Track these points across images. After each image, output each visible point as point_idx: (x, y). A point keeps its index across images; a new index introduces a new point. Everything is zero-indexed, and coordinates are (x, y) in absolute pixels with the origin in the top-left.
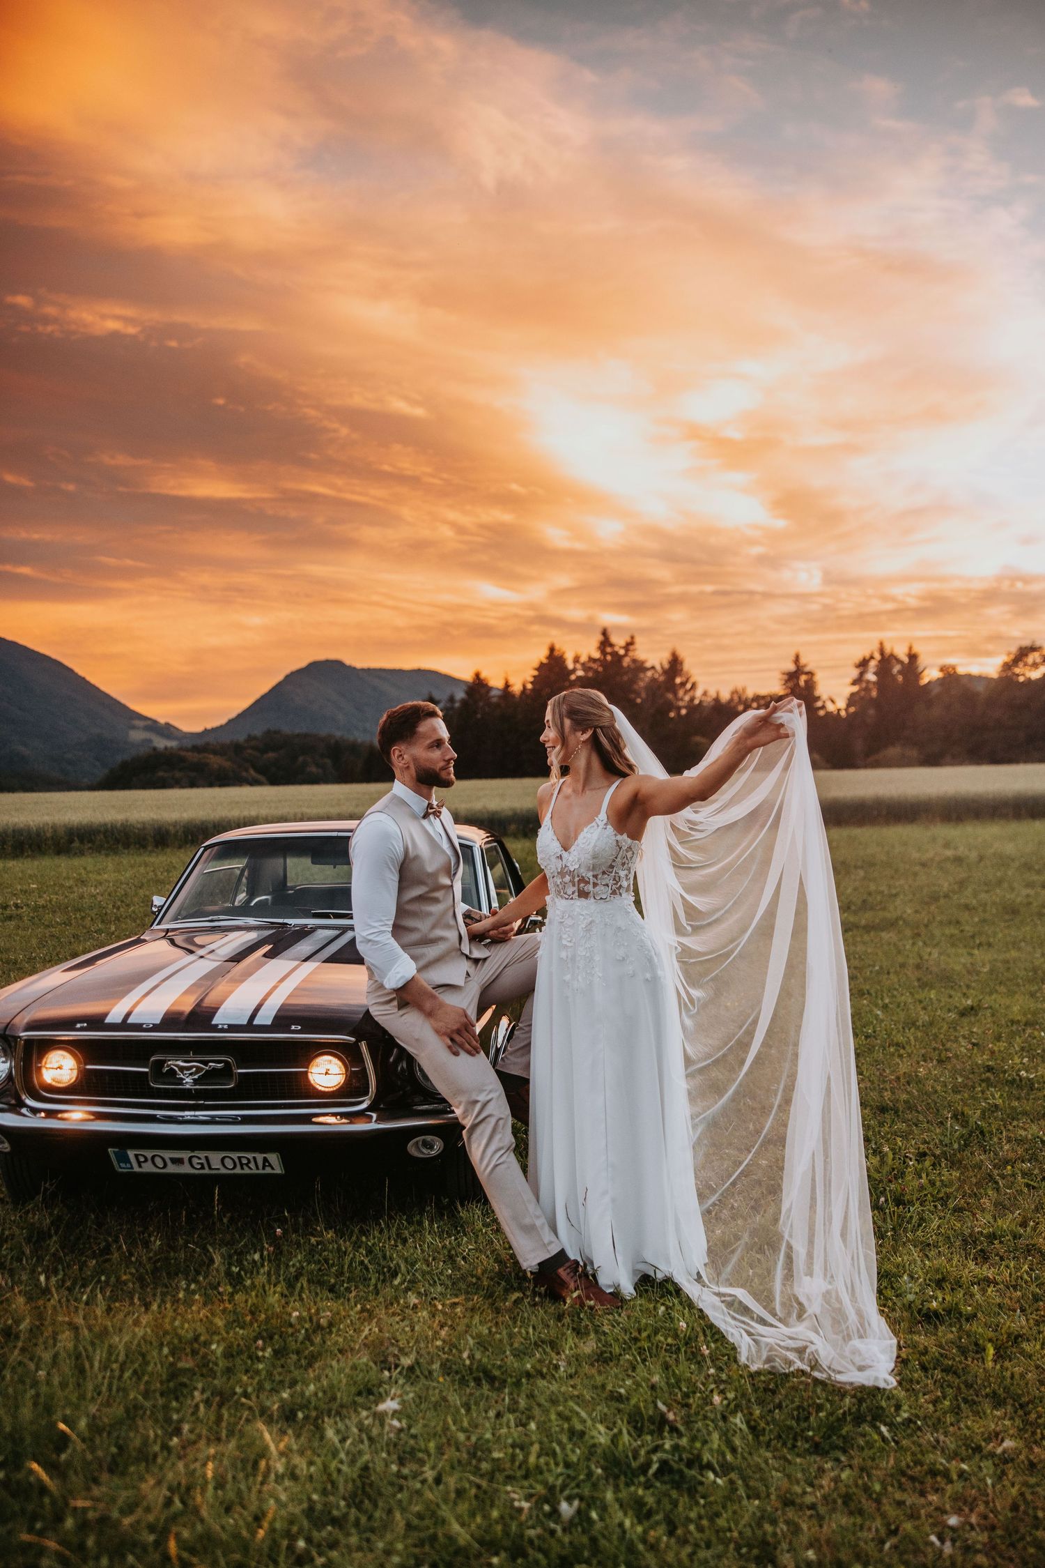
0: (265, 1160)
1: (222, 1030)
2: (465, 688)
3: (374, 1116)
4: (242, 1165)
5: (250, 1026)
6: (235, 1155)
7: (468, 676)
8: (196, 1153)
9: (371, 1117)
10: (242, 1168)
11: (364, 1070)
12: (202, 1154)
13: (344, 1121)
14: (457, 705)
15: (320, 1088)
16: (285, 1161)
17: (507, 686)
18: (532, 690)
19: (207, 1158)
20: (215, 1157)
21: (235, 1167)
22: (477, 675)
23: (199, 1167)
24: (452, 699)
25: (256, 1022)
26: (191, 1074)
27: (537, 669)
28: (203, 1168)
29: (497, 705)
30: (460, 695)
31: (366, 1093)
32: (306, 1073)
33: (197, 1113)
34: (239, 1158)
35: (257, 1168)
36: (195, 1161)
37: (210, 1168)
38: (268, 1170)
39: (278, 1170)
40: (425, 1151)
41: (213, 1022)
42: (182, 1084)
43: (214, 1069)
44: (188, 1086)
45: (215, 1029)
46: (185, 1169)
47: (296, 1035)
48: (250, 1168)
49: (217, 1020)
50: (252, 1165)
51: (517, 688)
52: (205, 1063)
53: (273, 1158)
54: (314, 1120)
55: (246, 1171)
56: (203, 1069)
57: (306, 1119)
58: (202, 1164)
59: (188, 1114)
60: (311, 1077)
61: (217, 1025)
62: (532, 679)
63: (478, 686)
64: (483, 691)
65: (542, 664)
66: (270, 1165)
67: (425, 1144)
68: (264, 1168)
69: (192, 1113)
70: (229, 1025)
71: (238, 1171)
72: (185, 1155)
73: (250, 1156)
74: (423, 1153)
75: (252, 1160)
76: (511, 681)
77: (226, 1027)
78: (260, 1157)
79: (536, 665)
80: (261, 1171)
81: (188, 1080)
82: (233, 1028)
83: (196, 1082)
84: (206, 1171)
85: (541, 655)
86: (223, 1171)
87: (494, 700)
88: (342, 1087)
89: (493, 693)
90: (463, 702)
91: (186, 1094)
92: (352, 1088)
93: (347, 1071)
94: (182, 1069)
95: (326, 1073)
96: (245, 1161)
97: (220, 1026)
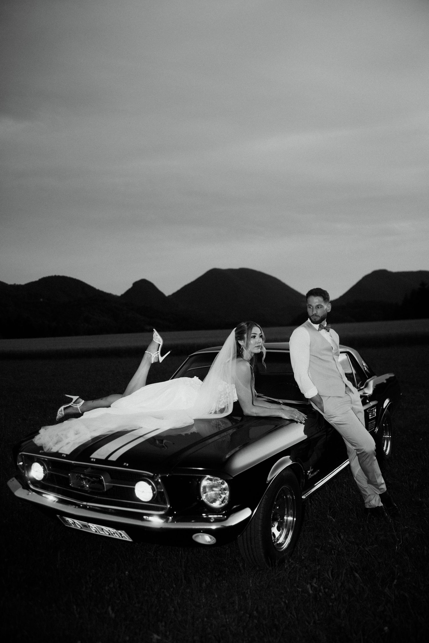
0: (120, 533)
1: (93, 462)
3: (171, 519)
5: (106, 461)
6: (107, 528)
15: (141, 499)
16: (129, 536)
19: (95, 527)
20: (98, 528)
21: (109, 534)
26: (87, 482)
28: (96, 531)
34: (109, 530)
35: (119, 537)
39: (129, 539)
43: (95, 481)
44: (87, 489)
45: (89, 460)
46: (89, 530)
47: (127, 468)
52: (92, 477)
53: (123, 533)
54: (145, 517)
55: (115, 537)
56: (90, 480)
61: (91, 458)
66: (124, 537)
71: (111, 536)
73: (113, 530)
77: (95, 460)
78: (117, 532)
81: (86, 485)
82: (98, 461)
83: (90, 487)
84: (98, 533)
86: (105, 535)
88: (152, 499)
92: (157, 498)
93: (153, 490)
94: (83, 479)
95: (144, 491)
96: (112, 533)
97: (92, 460)
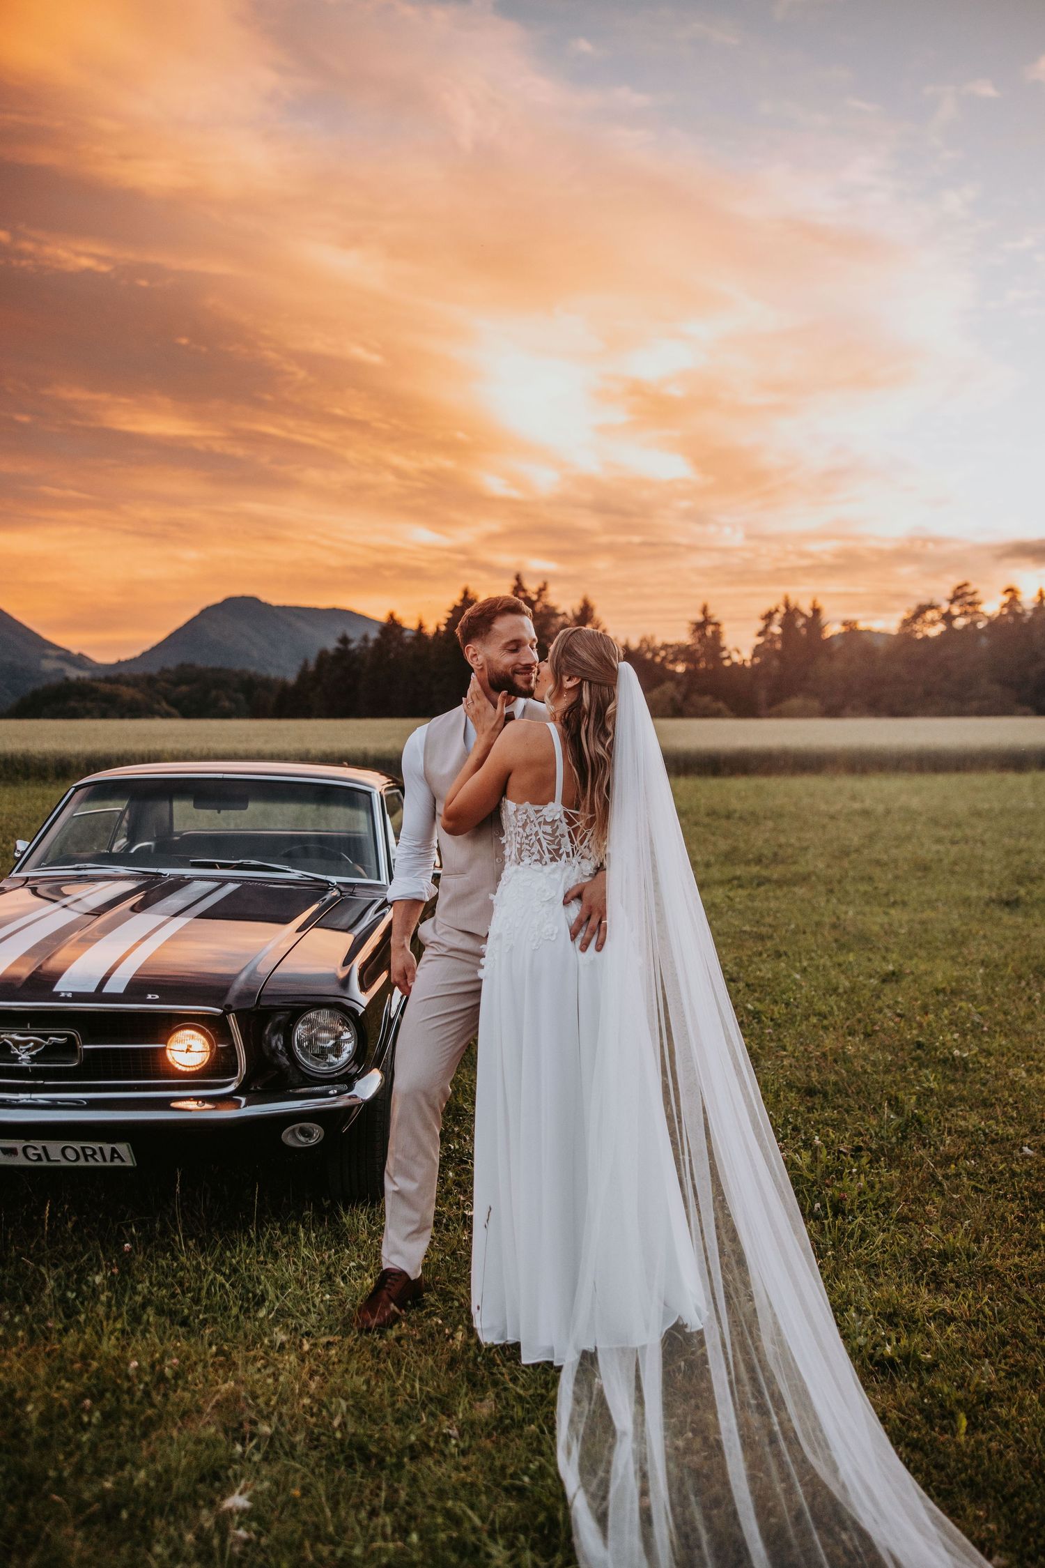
0: (114, 1151)
1: (66, 999)
2: (378, 627)
3: (243, 1100)
4: (86, 1156)
5: (99, 995)
6: (77, 1145)
7: (382, 617)
8: (32, 1143)
9: (240, 1102)
10: (87, 1160)
11: (232, 1048)
12: (39, 1144)
13: (207, 1106)
14: (371, 644)
15: (180, 1068)
16: (137, 1152)
17: (421, 627)
18: (445, 632)
19: (44, 1148)
20: (54, 1148)
21: (78, 1158)
22: (392, 616)
23: (35, 1158)
24: (365, 639)
25: (106, 990)
26: (28, 1050)
27: (452, 612)
28: (40, 1159)
29: (410, 646)
30: (374, 634)
31: (235, 1074)
32: (164, 1049)
33: (34, 1096)
34: (83, 1149)
35: (105, 1160)
36: (30, 1152)
37: (49, 1160)
38: (117, 1163)
39: (129, 1162)
40: (302, 1138)
41: (55, 989)
42: (17, 1061)
43: (55, 1045)
44: (24, 1064)
45: (56, 997)
46: (20, 1160)
47: (153, 1005)
48: (97, 1160)
49: (61, 987)
50: (98, 1157)
51: (430, 629)
52: (45, 1037)
53: (123, 1148)
54: (173, 1105)
55: (92, 1163)
56: (42, 1044)
57: (164, 1104)
58: (39, 1155)
59: (23, 1097)
60: (169, 1055)
61: (59, 993)
62: (446, 621)
63: (392, 627)
64: (397, 631)
65: (456, 607)
66: (119, 1157)
67: (303, 1132)
68: (112, 1160)
69: (28, 1096)
70: (73, 993)
71: (82, 1163)
72: (18, 1144)
73: (96, 1146)
74: (300, 1142)
75: (98, 1151)
76: (425, 623)
77: (69, 995)
78: (107, 1148)
79: (450, 607)
80: (108, 1164)
81: (24, 1056)
82: (78, 997)
83: (33, 1059)
84: (44, 1163)
85: (455, 598)
86: (64, 1163)
87: (408, 640)
88: (207, 1066)
89: (407, 634)
90: (377, 642)
91: (21, 1073)
92: (220, 1066)
93: (212, 1047)
94: (17, 1044)
95: (188, 1050)
96: (89, 1152)
97: (63, 995)
